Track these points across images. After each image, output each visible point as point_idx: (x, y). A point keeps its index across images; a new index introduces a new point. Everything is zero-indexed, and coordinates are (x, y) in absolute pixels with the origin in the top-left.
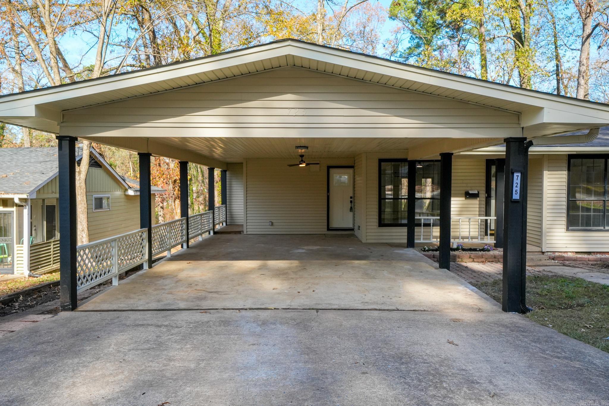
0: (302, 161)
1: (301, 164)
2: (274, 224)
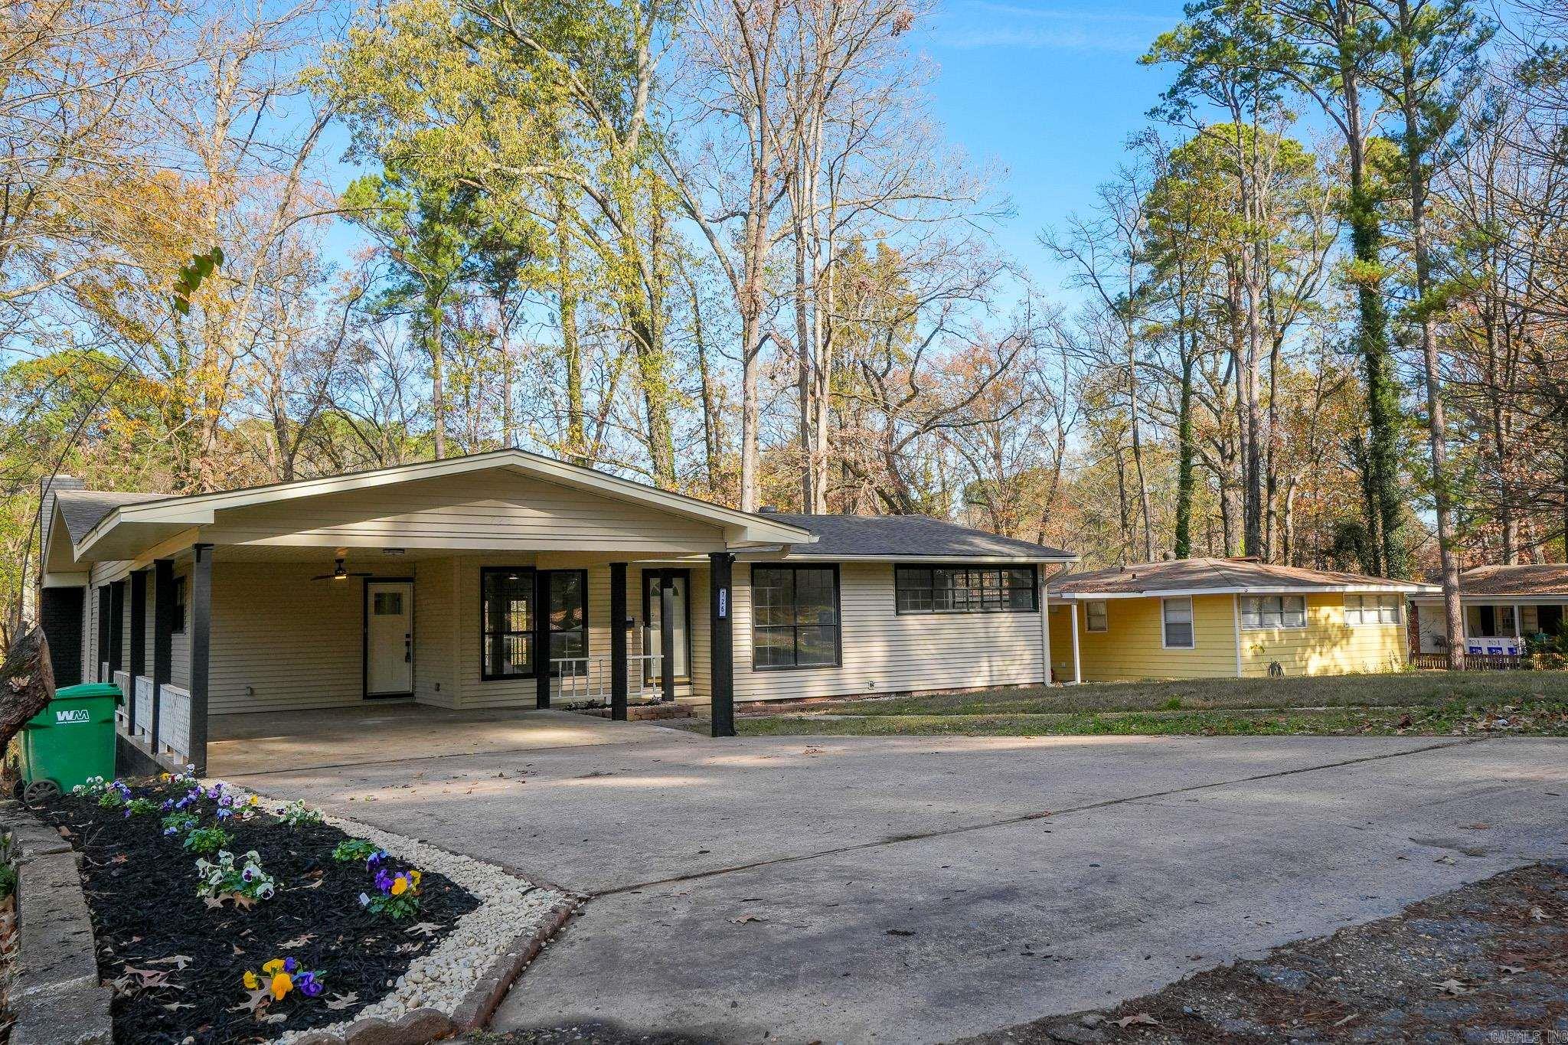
0: (340, 569)
1: (338, 574)
2: (256, 692)
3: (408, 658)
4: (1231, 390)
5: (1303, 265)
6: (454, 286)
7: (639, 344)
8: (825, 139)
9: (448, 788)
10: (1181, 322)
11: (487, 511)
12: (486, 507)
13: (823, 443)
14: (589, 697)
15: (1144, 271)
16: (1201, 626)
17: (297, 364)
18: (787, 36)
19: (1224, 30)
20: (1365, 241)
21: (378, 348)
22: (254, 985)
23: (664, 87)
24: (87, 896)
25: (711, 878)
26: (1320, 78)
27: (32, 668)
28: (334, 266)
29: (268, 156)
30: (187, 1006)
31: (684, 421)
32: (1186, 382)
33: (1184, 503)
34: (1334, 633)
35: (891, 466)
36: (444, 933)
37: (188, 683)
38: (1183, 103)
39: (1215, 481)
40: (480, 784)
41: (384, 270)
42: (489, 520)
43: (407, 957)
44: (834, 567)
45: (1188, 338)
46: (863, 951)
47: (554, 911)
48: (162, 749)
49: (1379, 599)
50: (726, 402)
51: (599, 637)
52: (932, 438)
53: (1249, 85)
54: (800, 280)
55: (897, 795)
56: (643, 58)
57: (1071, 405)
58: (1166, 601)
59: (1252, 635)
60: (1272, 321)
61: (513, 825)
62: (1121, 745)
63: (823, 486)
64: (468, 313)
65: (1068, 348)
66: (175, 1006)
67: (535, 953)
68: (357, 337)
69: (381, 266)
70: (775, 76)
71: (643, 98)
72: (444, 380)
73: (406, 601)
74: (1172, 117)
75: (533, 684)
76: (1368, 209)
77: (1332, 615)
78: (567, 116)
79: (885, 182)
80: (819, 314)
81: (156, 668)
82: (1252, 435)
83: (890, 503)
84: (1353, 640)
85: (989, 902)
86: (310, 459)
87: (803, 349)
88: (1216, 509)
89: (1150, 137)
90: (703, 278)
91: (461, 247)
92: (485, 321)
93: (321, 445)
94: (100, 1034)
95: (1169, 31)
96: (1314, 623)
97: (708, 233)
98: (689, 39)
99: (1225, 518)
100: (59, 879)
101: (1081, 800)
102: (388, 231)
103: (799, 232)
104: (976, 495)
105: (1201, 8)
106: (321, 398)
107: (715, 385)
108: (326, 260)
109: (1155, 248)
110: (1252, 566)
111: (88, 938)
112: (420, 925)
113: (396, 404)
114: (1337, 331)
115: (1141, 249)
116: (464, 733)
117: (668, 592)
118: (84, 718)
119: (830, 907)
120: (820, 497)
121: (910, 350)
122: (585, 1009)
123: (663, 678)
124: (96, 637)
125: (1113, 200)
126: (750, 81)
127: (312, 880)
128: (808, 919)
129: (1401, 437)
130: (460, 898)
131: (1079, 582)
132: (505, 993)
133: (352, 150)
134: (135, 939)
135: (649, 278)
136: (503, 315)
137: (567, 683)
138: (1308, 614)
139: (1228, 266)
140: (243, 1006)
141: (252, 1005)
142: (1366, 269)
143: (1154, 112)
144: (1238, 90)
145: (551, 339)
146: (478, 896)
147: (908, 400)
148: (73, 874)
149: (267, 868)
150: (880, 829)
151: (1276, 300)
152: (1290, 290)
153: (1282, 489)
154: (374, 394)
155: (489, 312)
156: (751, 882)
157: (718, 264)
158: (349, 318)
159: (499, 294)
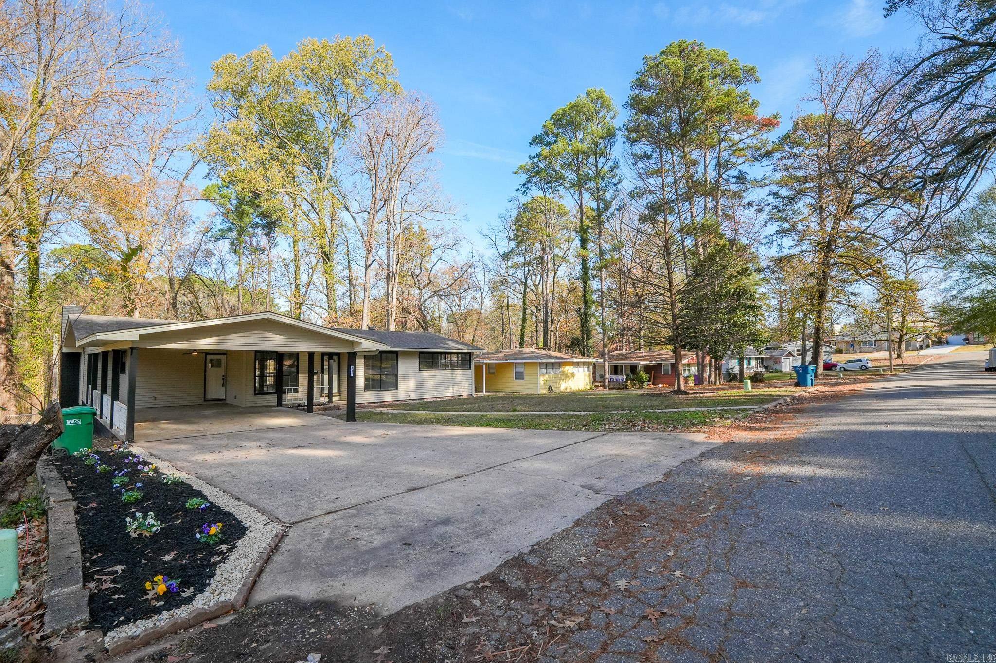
1: (193, 352)
2: (157, 398)
3: (223, 385)
4: (540, 287)
5: (565, 246)
6: (249, 229)
7: (324, 259)
8: (400, 188)
9: (238, 454)
10: (524, 264)
11: (258, 335)
12: (257, 333)
13: (395, 300)
14: (298, 402)
15: (513, 244)
16: (527, 372)
17: (179, 256)
18: (388, 149)
19: (542, 166)
20: (584, 242)
21: (215, 252)
22: (150, 588)
23: (338, 162)
24: (79, 529)
25: (339, 513)
26: (571, 187)
27: (54, 421)
28: (198, 218)
29: (172, 174)
30: (121, 596)
31: (341, 289)
32: (526, 285)
33: (523, 327)
34: (569, 375)
35: (420, 309)
36: (230, 551)
37: (127, 402)
38: (527, 188)
39: (534, 318)
40: (252, 451)
41: (219, 221)
42: (258, 339)
43: (215, 564)
44: (397, 353)
45: (527, 269)
46: (393, 554)
47: (276, 536)
48: (114, 428)
49: (584, 364)
50: (358, 282)
51: (303, 378)
52: (436, 298)
53: (549, 185)
54: (388, 239)
55: (413, 464)
56: (331, 151)
57: (486, 290)
58: (515, 363)
59: (543, 376)
60: (554, 265)
61: (263, 479)
62: (494, 434)
63: (394, 317)
64: (255, 240)
65: (486, 269)
66: (116, 597)
67: (268, 560)
68: (207, 247)
69: (219, 219)
70: (382, 162)
71: (330, 166)
72: (243, 268)
73: (223, 362)
74: (524, 193)
75: (276, 396)
76: (585, 232)
77: (569, 369)
78: (298, 169)
79: (422, 205)
80: (395, 252)
81: (113, 391)
82: (546, 305)
83: (419, 322)
84: (575, 377)
85: (440, 525)
86: (184, 295)
87: (388, 265)
88: (534, 328)
89: (515, 199)
90: (350, 235)
91: (253, 214)
92: (262, 243)
93: (189, 289)
94: (84, 617)
95: (524, 164)
96: (563, 372)
97: (353, 218)
98: (349, 145)
99: (537, 331)
100: (66, 520)
101: (477, 467)
102: (223, 206)
103: (389, 221)
104: (452, 319)
105: (534, 157)
106: (190, 271)
107: (354, 276)
108: (195, 215)
109: (517, 236)
110: (544, 352)
111: (79, 555)
112: (221, 546)
113: (222, 274)
114: (575, 270)
115: (512, 236)
116: (246, 419)
117: (331, 361)
118: (79, 422)
119: (383, 530)
120: (393, 321)
121: (429, 266)
122: (286, 591)
123: (328, 394)
124: (86, 372)
125: (503, 219)
126: (372, 163)
127: (177, 518)
128: (374, 538)
129: (593, 308)
130: (239, 527)
131: (486, 356)
132: (255, 582)
133: (208, 174)
134: (100, 554)
135: (329, 235)
136: (269, 242)
137: (290, 396)
138: (562, 369)
139: (541, 244)
140: (145, 597)
141: (150, 597)
142: (584, 252)
143: (518, 190)
144: (545, 186)
145: (289, 255)
146: (246, 525)
147: (428, 284)
148: (73, 517)
149: (157, 518)
150: (404, 485)
151: (556, 258)
152: (560, 254)
153: (555, 322)
154: (213, 270)
155: (264, 241)
156: (354, 516)
157: (357, 230)
158: (204, 239)
159: (267, 235)
